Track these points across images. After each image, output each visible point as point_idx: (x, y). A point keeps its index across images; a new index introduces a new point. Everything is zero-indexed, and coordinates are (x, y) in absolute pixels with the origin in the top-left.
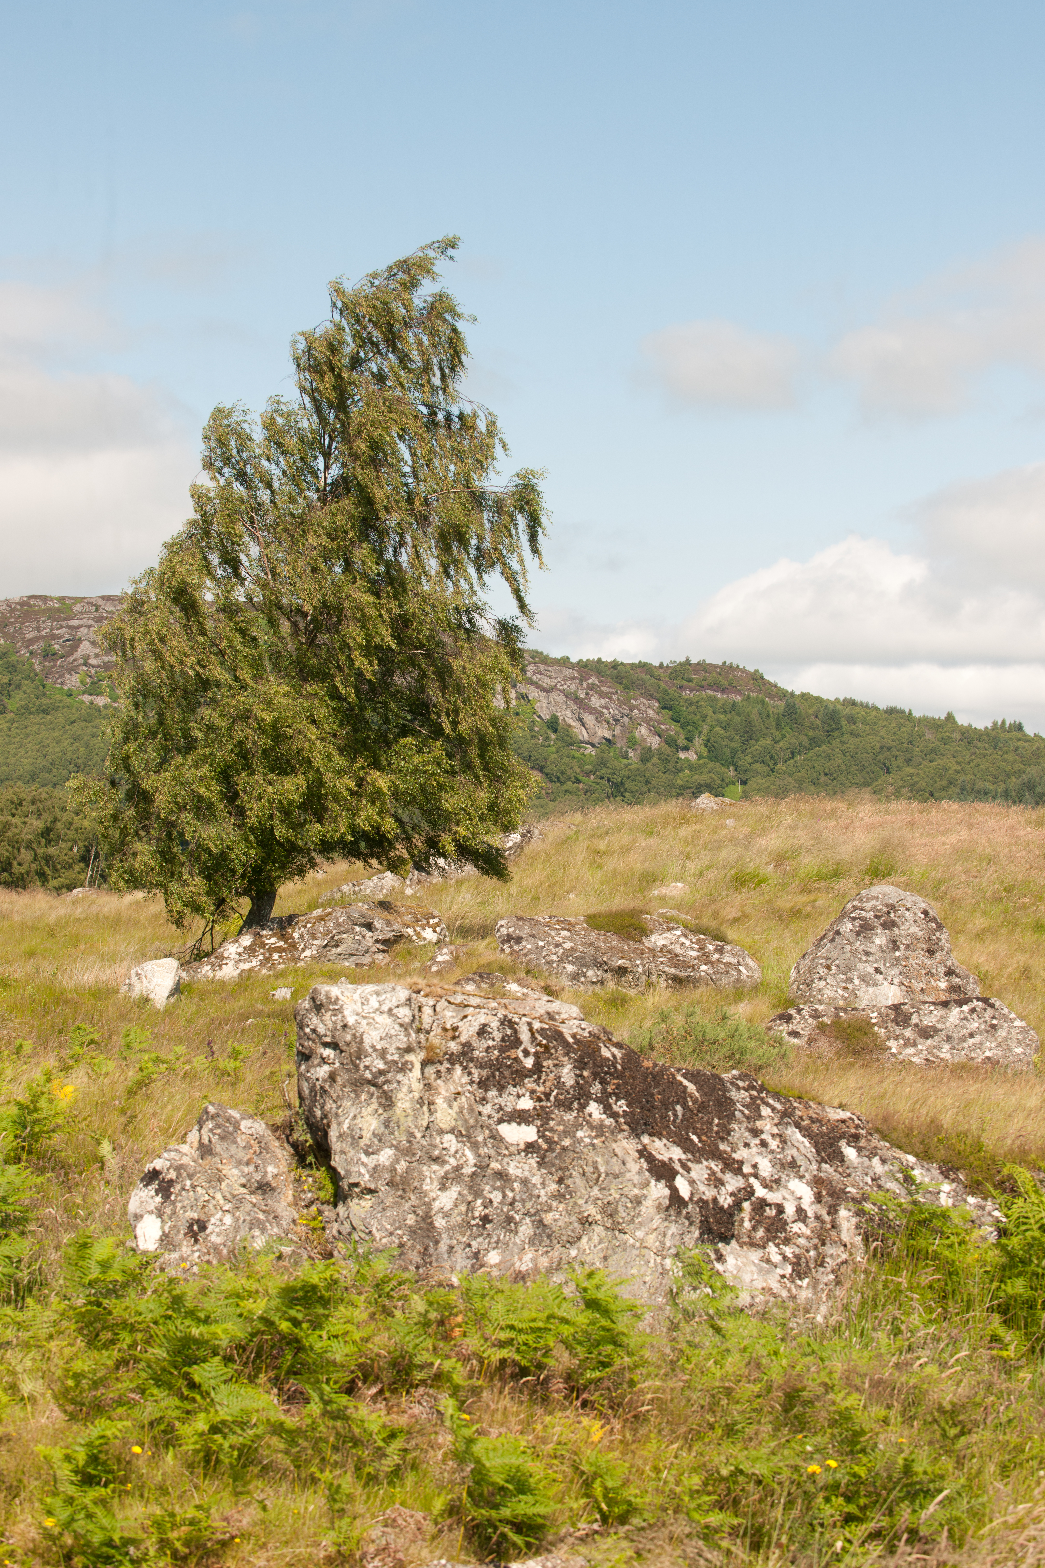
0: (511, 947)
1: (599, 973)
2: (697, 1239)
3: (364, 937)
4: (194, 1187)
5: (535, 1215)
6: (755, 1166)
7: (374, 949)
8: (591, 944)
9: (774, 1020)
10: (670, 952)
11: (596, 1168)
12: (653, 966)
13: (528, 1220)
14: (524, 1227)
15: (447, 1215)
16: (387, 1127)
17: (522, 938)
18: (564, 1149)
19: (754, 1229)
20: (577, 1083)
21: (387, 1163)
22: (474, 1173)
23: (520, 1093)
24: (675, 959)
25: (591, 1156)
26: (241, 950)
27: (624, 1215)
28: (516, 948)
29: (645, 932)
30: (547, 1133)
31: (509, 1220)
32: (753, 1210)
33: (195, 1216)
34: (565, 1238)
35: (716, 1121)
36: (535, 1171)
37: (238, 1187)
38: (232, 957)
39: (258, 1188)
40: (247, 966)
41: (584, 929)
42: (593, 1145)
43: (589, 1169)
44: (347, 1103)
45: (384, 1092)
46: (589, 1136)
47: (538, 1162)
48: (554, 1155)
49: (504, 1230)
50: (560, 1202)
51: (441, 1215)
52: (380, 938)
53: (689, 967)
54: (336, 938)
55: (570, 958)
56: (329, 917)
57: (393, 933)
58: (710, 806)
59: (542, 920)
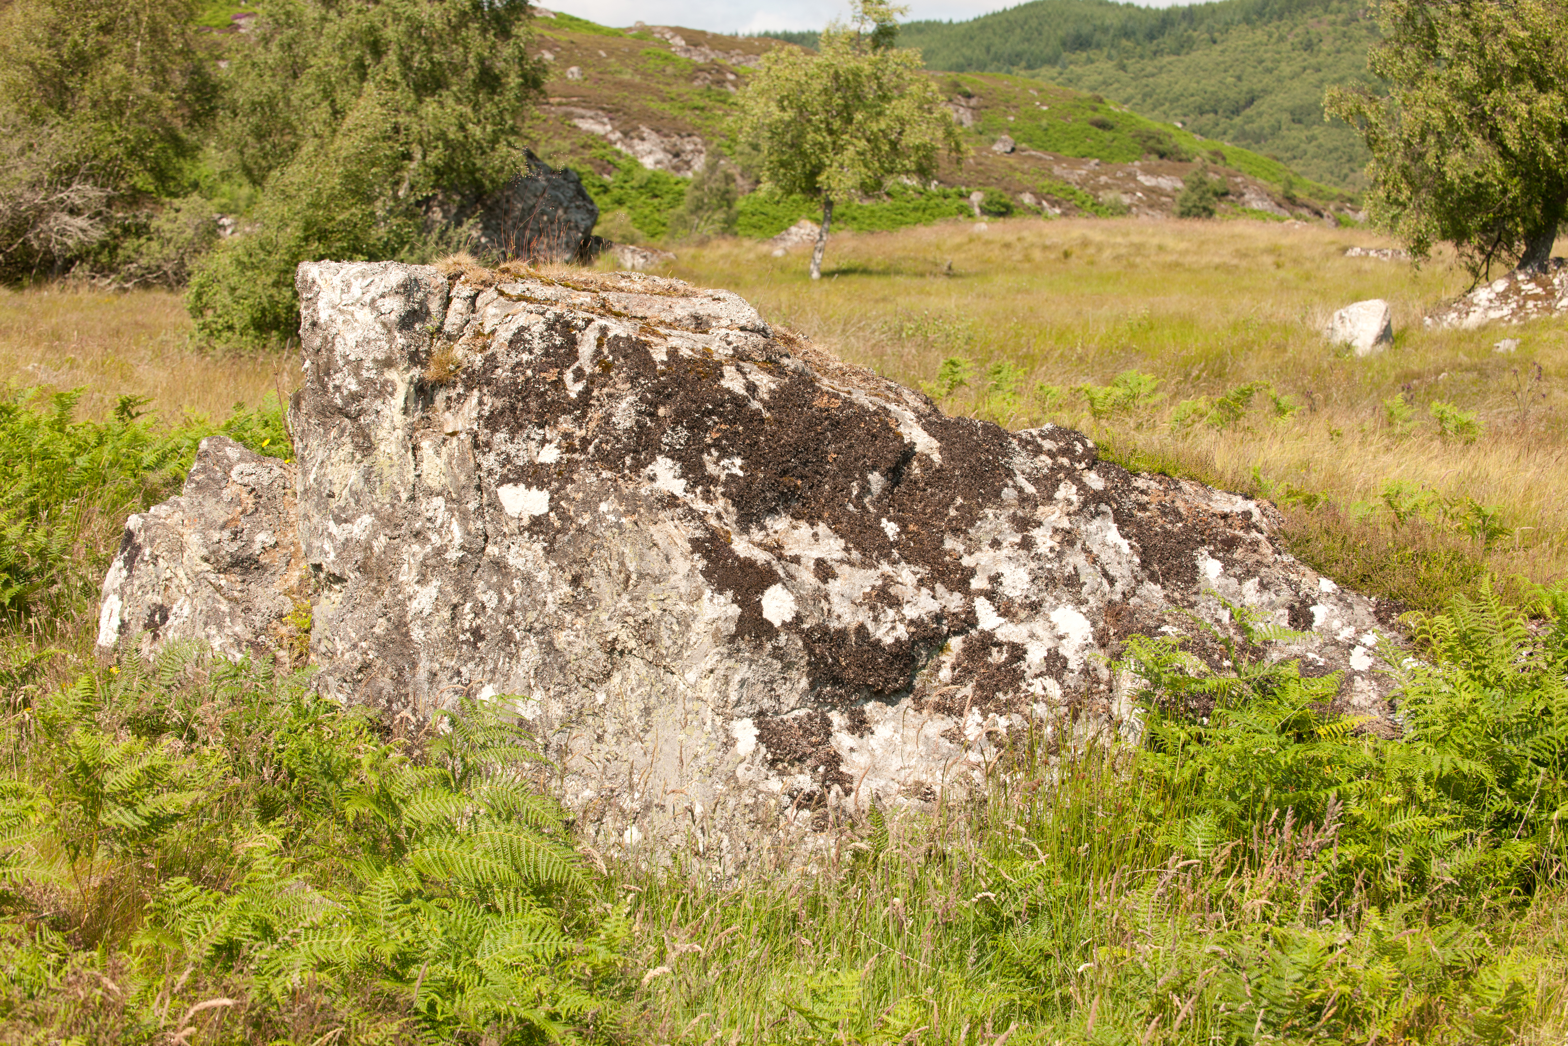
5: (542, 632)
11: (622, 564)
13: (533, 640)
14: (527, 651)
15: (425, 623)
18: (581, 530)
19: (956, 682)
20: (640, 425)
21: (362, 538)
22: (461, 562)
23: (548, 437)
25: (616, 544)
27: (669, 643)
30: (561, 503)
31: (508, 637)
32: (964, 650)
33: (159, 600)
34: (584, 674)
36: (542, 562)
37: (199, 561)
38: (1481, 303)
39: (233, 565)
42: (619, 526)
43: (615, 565)
44: (313, 442)
45: (360, 427)
46: (615, 512)
47: (544, 548)
48: (566, 538)
49: (503, 654)
50: (578, 615)
51: (419, 622)
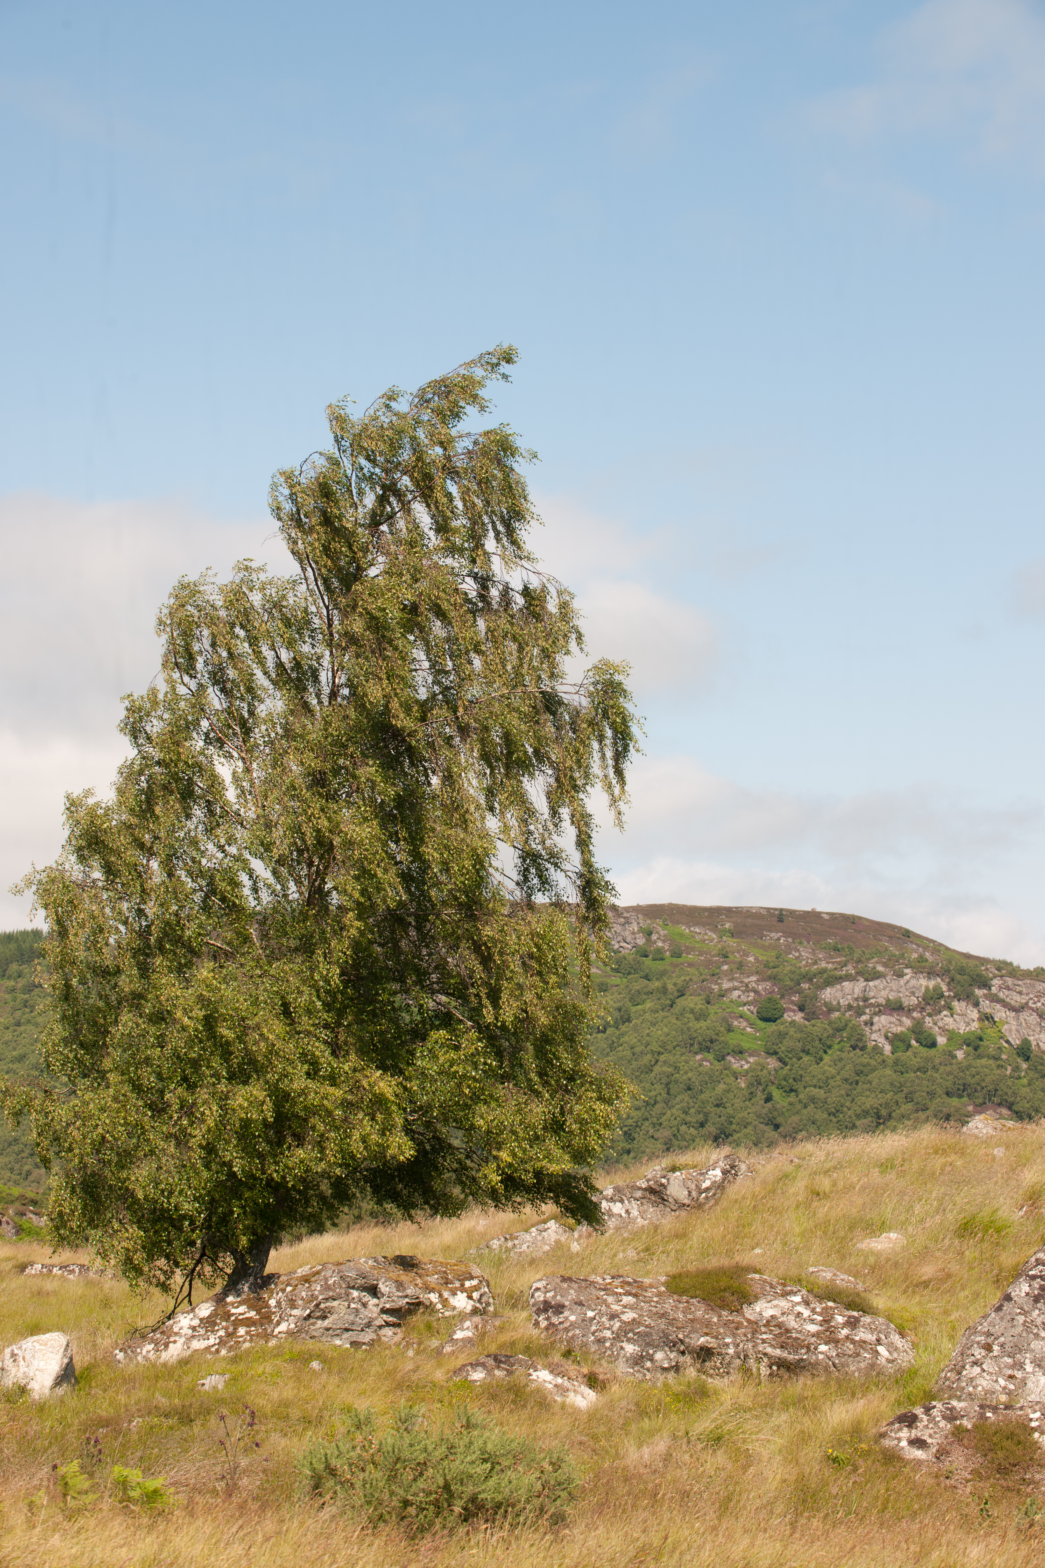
0: (548, 1319)
1: (672, 1356)
3: (365, 1305)
7: (380, 1322)
8: (663, 1315)
9: (892, 1423)
10: (779, 1326)
12: (750, 1345)
17: (563, 1306)
24: (784, 1336)
26: (196, 1322)
28: (555, 1320)
29: (746, 1298)
38: (183, 1332)
40: (201, 1345)
41: (659, 1294)
52: (388, 1306)
53: (802, 1347)
54: (322, 1306)
55: (630, 1335)
56: (316, 1278)
57: (407, 1300)
58: (985, 1131)
59: (600, 1281)
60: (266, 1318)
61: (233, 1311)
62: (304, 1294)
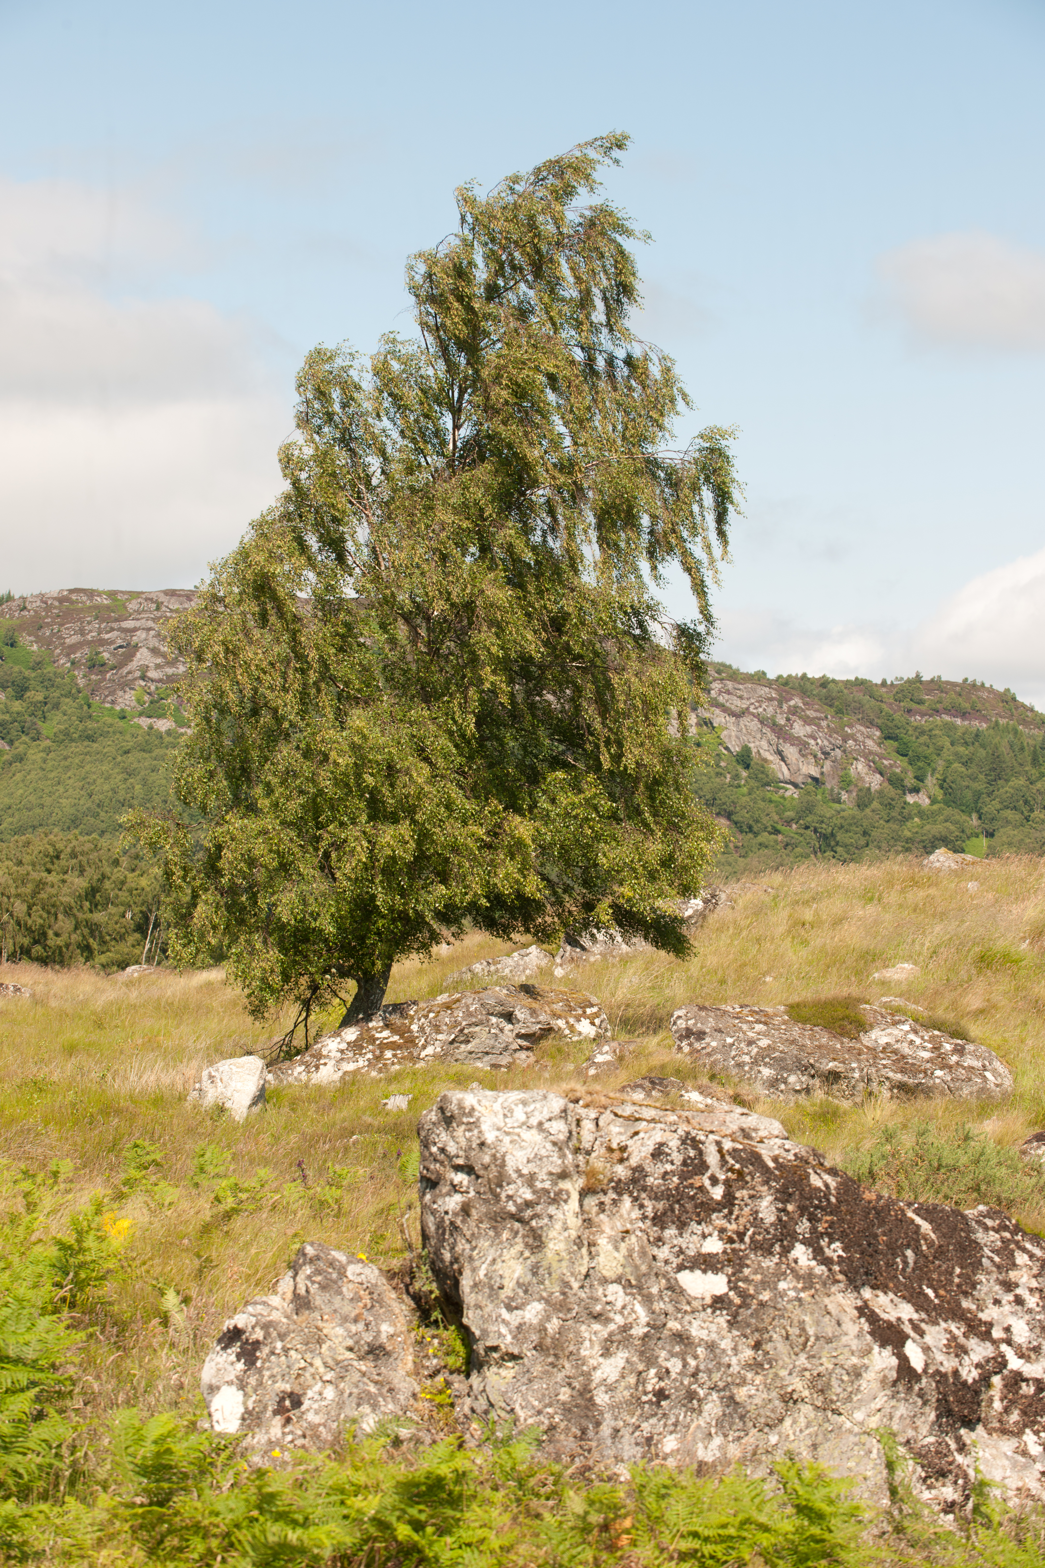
0: (690, 1045)
1: (804, 1079)
2: (933, 1424)
3: (501, 1030)
4: (286, 1350)
5: (724, 1389)
6: (1007, 1329)
7: (515, 1046)
8: (793, 1042)
9: (1029, 1142)
10: (895, 1052)
11: (803, 1330)
12: (874, 1070)
13: (715, 1396)
14: (710, 1405)
15: (611, 1389)
16: (535, 1274)
17: (704, 1033)
18: (762, 1304)
19: (1007, 1410)
20: (780, 1219)
21: (535, 1321)
22: (646, 1335)
23: (706, 1231)
24: (902, 1062)
25: (797, 1313)
26: (344, 1046)
27: (839, 1390)
28: (697, 1045)
29: (862, 1027)
30: (740, 1284)
31: (691, 1395)
32: (1005, 1386)
33: (288, 1388)
34: (763, 1420)
35: (958, 1270)
36: (724, 1333)
37: (342, 1350)
38: (332, 1055)
39: (369, 1352)
40: (350, 1067)
41: (785, 1023)
42: (799, 1300)
43: (794, 1331)
44: (483, 1243)
45: (532, 1229)
46: (795, 1288)
47: (728, 1321)
48: (749, 1312)
49: (684, 1409)
50: (757, 1373)
51: (603, 1388)
52: (523, 1031)
53: (920, 1072)
54: (466, 1031)
55: (767, 1060)
56: (457, 1005)
57: (539, 1026)
58: (947, 864)
59: (731, 1010)
60: (411, 1042)
61: (377, 1035)
62: (447, 1020)
